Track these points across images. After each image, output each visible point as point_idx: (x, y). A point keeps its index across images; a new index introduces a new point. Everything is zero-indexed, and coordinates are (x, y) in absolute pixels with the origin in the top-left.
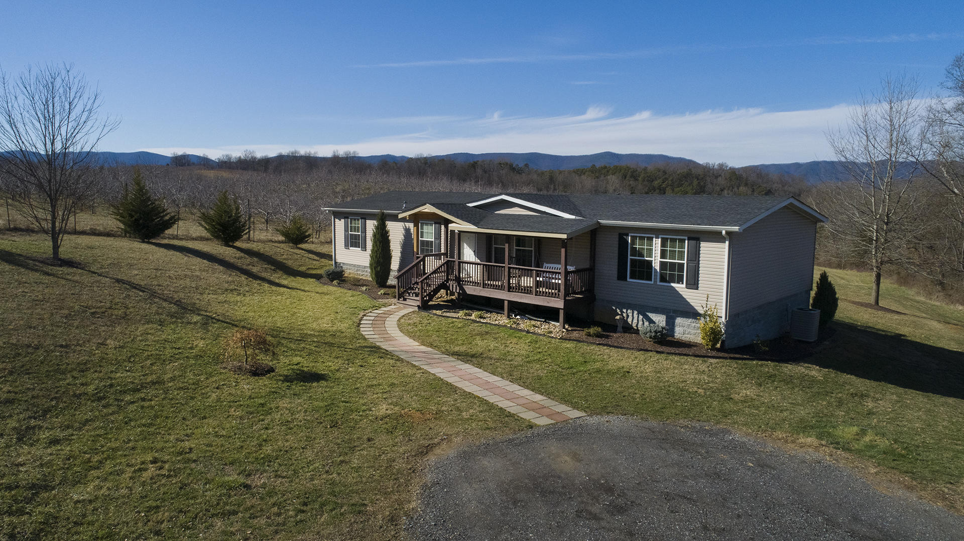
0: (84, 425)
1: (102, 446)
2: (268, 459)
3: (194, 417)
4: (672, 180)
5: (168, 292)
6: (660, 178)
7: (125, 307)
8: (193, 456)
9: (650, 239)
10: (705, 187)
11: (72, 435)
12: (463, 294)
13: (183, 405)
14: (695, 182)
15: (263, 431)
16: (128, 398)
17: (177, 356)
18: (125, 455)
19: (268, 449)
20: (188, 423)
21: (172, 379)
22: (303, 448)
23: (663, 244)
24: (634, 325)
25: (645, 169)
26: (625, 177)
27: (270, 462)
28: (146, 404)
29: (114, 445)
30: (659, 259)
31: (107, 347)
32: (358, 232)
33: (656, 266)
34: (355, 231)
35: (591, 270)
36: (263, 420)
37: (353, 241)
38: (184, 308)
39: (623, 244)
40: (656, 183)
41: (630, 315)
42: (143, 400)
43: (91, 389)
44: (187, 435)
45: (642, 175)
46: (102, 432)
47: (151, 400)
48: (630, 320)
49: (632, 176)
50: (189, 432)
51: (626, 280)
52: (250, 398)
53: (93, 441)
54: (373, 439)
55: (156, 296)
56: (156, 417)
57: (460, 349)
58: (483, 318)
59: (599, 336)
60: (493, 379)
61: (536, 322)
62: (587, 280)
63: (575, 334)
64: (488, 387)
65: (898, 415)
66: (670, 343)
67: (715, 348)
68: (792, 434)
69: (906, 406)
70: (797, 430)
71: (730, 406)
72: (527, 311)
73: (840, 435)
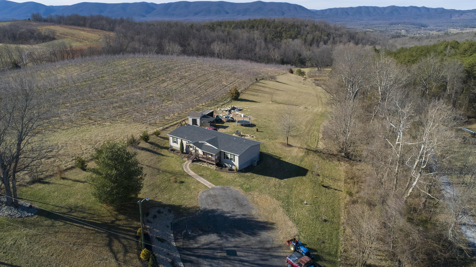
3: (174, 190)
4: (286, 28)
9: (228, 154)
12: (199, 159)
14: (296, 29)
21: (168, 185)
23: (230, 155)
24: (227, 166)
26: (264, 27)
32: (176, 141)
33: (229, 158)
35: (220, 157)
36: (181, 190)
38: (158, 170)
39: (225, 154)
41: (226, 164)
51: (225, 159)
52: (178, 187)
54: (193, 191)
57: (200, 174)
58: (203, 164)
59: (221, 169)
60: (205, 180)
61: (211, 165)
62: (219, 159)
63: (217, 168)
64: (204, 182)
65: (255, 182)
66: (231, 170)
67: (237, 171)
68: (238, 187)
69: (258, 180)
70: (239, 186)
71: (233, 183)
72: (210, 163)
73: (244, 186)
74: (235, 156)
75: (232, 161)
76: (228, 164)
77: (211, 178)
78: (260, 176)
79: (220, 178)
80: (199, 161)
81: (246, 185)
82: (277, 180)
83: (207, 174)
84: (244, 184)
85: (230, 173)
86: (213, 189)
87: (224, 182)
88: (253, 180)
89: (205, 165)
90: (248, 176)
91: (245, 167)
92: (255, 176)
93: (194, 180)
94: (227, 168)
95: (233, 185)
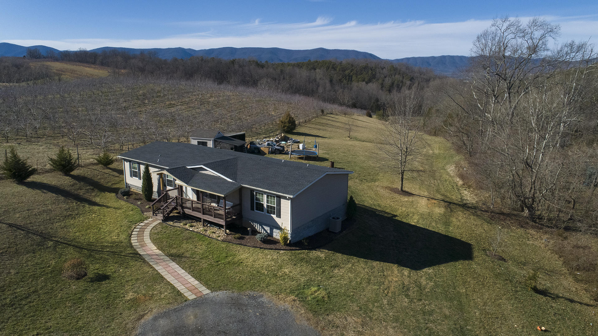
0: (8, 320)
1: (17, 329)
2: (81, 328)
3: (52, 308)
4: (356, 71)
5: (36, 227)
6: (349, 69)
7: (16, 245)
8: (51, 330)
9: (263, 194)
10: (375, 75)
11: (5, 326)
12: (184, 213)
13: (47, 302)
14: (370, 72)
15: (79, 314)
16: (24, 303)
17: (43, 273)
18: (26, 333)
19: (80, 323)
20: (49, 312)
21: (41, 289)
22: (94, 321)
23: (267, 197)
24: (258, 230)
25: (341, 63)
26: (328, 68)
27: (81, 329)
28: (32, 304)
29: (21, 328)
30: (266, 204)
31: (11, 274)
32: (136, 170)
33: (265, 206)
34: (135, 169)
35: (240, 204)
36: (80, 307)
37: (134, 174)
38: (45, 238)
39: (252, 195)
40: (347, 72)
41: (256, 225)
42: (30, 302)
43: (8, 301)
44: (49, 319)
45: (339, 67)
46: (15, 323)
47: (33, 302)
48: (256, 228)
49: (333, 68)
50: (50, 317)
51: (254, 210)
52: (75, 294)
53: (13, 327)
54: (122, 314)
55: (30, 232)
56: (36, 311)
57: (173, 251)
58: (192, 226)
59: (240, 238)
60: (182, 272)
61: (215, 229)
62: (238, 209)
63: (230, 237)
64: (178, 277)
65: (342, 276)
66: (269, 241)
67: (286, 244)
68: (287, 295)
69: (350, 270)
70: (292, 292)
71: (273, 280)
72: (212, 223)
73: (308, 292)
74: (283, 201)
75: (272, 215)
76: (261, 224)
77: (204, 264)
78: (355, 259)
79: (234, 263)
80: (185, 217)
81: (314, 289)
82: (406, 271)
83: (195, 253)
84: (308, 285)
85: (266, 251)
86: (200, 302)
87: (244, 277)
88: (336, 271)
89: (199, 228)
90: (318, 259)
91: (310, 234)
92: (339, 261)
93: (146, 269)
94: (258, 236)
95: (271, 288)
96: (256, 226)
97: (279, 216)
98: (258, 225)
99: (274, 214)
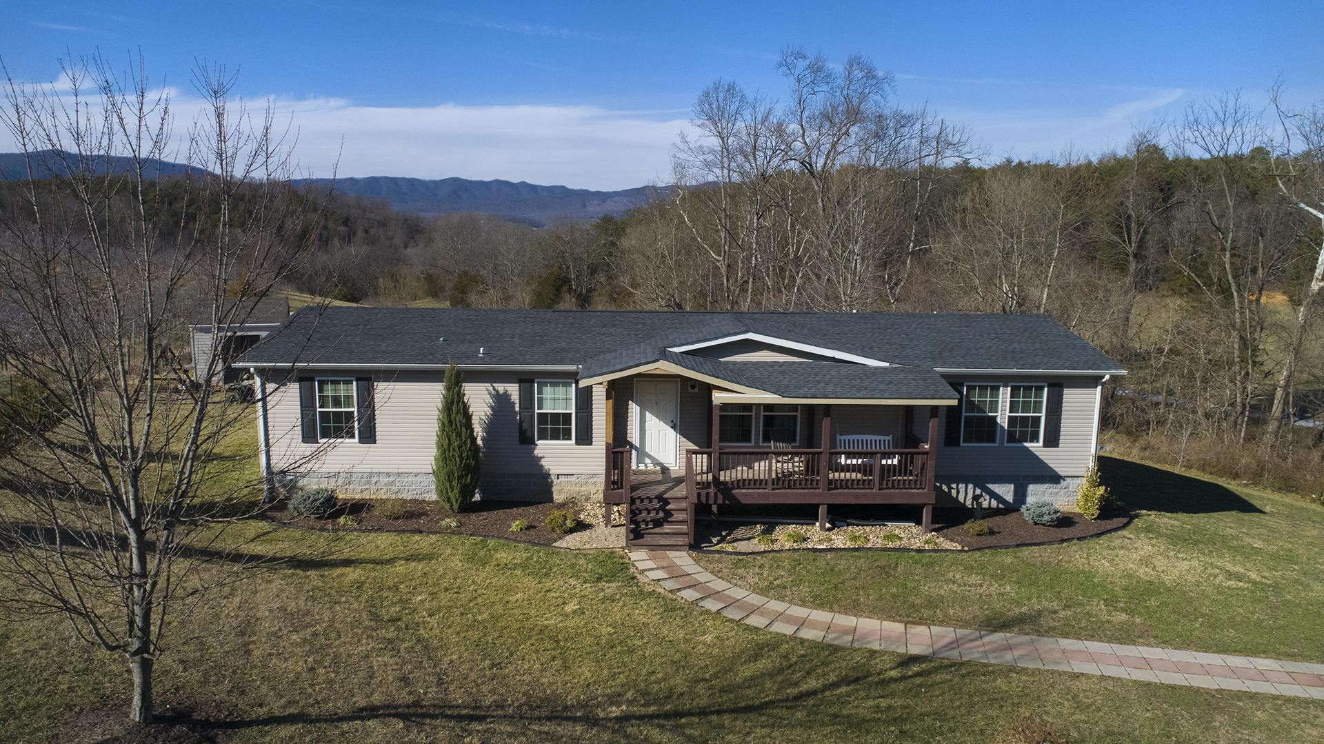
9: (997, 388)
23: (1014, 395)
30: (1007, 414)
32: (349, 406)
33: (1003, 422)
35: (906, 436)
41: (962, 490)
48: (961, 497)
51: (958, 445)
61: (871, 529)
63: (958, 537)
74: (1071, 396)
75: (1026, 444)
76: (980, 482)
96: (958, 492)
97: (1052, 440)
98: (970, 486)
99: (1035, 438)
